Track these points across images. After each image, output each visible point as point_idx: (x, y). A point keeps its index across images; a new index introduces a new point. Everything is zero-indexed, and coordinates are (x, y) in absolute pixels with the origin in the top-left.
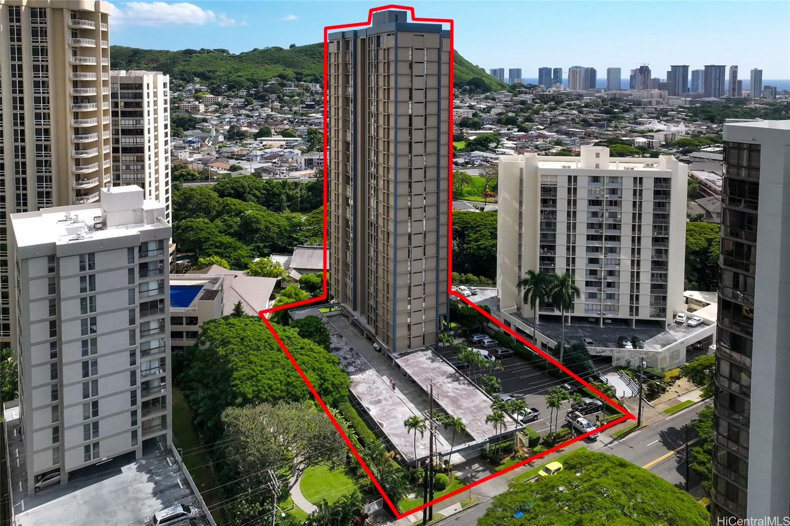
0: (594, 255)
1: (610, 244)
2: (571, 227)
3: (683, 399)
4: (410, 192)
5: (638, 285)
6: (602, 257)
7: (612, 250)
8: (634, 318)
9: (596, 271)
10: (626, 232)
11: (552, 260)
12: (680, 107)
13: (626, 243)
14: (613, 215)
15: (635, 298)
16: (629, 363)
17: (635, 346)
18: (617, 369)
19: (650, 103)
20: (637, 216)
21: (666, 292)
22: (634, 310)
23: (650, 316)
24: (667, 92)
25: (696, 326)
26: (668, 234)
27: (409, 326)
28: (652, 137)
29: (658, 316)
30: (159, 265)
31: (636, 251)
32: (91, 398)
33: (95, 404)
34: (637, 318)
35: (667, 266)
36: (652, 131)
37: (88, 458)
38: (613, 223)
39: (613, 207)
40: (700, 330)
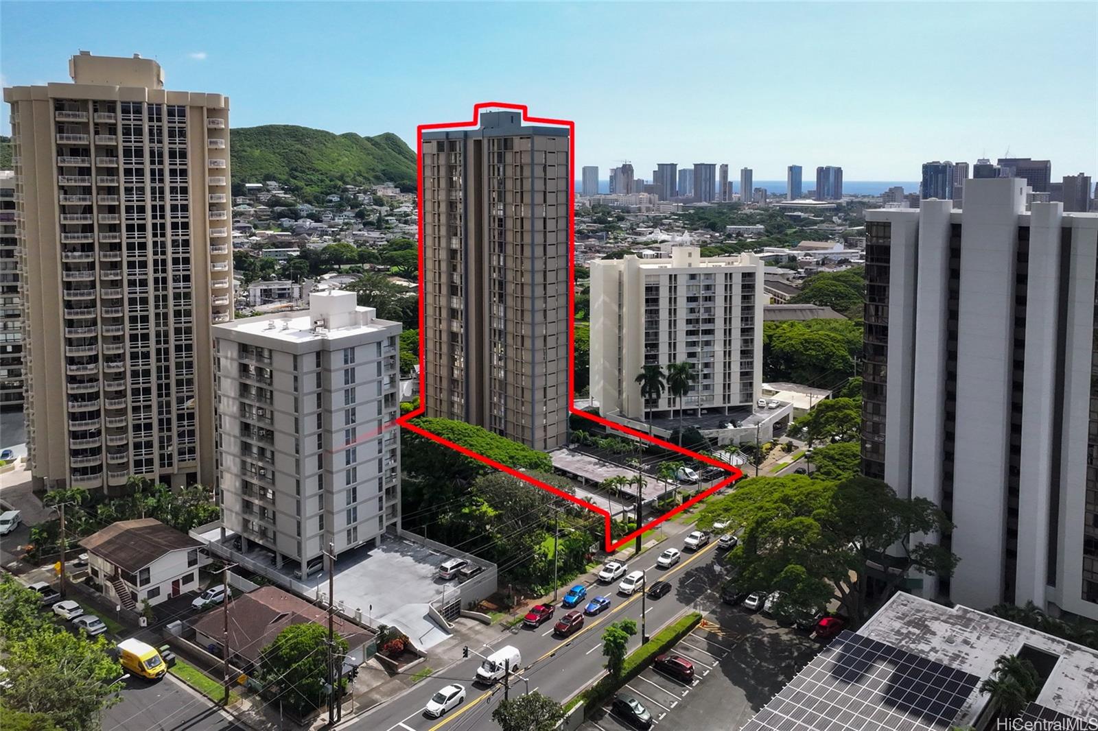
0: (692, 350)
1: (706, 338)
2: (672, 323)
3: (781, 462)
4: (545, 294)
5: (729, 374)
6: (700, 350)
7: (707, 343)
8: (727, 405)
9: (694, 364)
10: (719, 325)
11: (655, 357)
12: (673, 214)
13: (719, 335)
14: (708, 310)
15: (727, 387)
16: (732, 441)
17: (735, 427)
18: (723, 447)
19: (640, 210)
20: (728, 310)
21: (752, 378)
22: (727, 398)
23: (741, 402)
24: (657, 196)
25: (777, 407)
26: (753, 324)
27: (545, 427)
28: (659, 249)
29: (746, 401)
30: (391, 361)
31: (727, 343)
32: (352, 485)
33: (354, 490)
34: (729, 405)
35: (753, 354)
36: (655, 242)
37: (349, 541)
38: (707, 317)
39: (708, 302)
40: (779, 411)
